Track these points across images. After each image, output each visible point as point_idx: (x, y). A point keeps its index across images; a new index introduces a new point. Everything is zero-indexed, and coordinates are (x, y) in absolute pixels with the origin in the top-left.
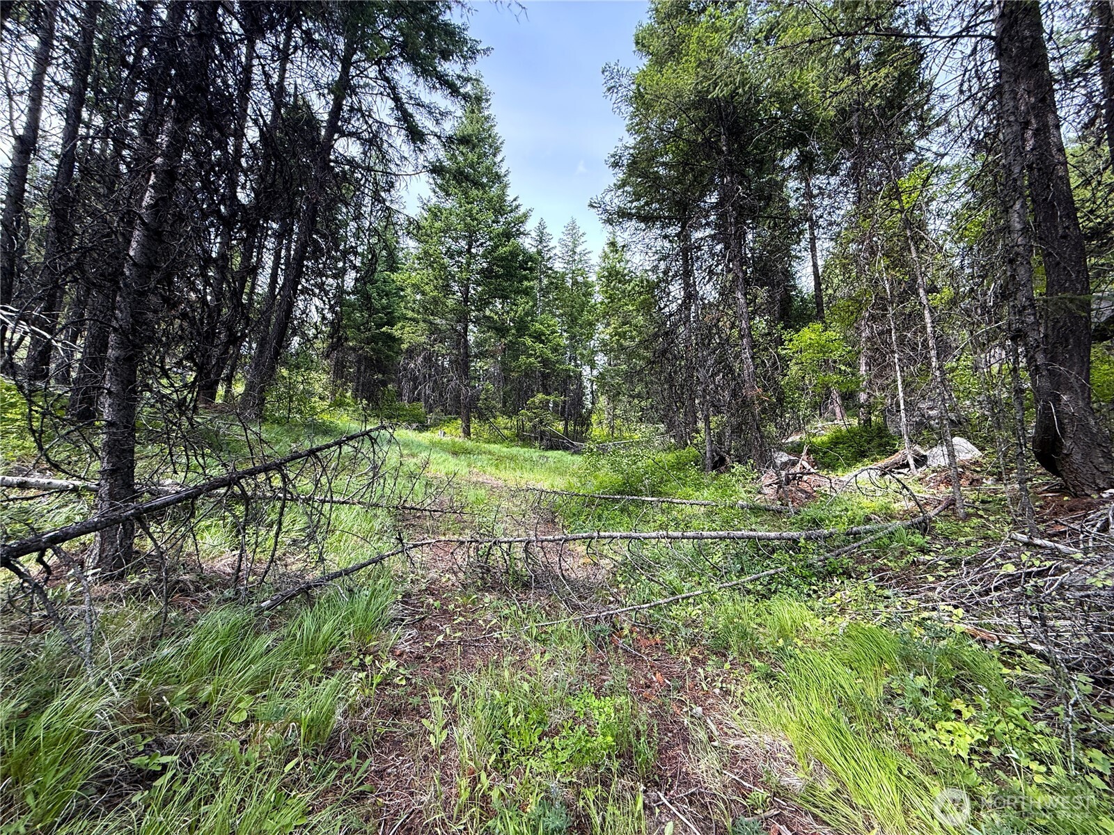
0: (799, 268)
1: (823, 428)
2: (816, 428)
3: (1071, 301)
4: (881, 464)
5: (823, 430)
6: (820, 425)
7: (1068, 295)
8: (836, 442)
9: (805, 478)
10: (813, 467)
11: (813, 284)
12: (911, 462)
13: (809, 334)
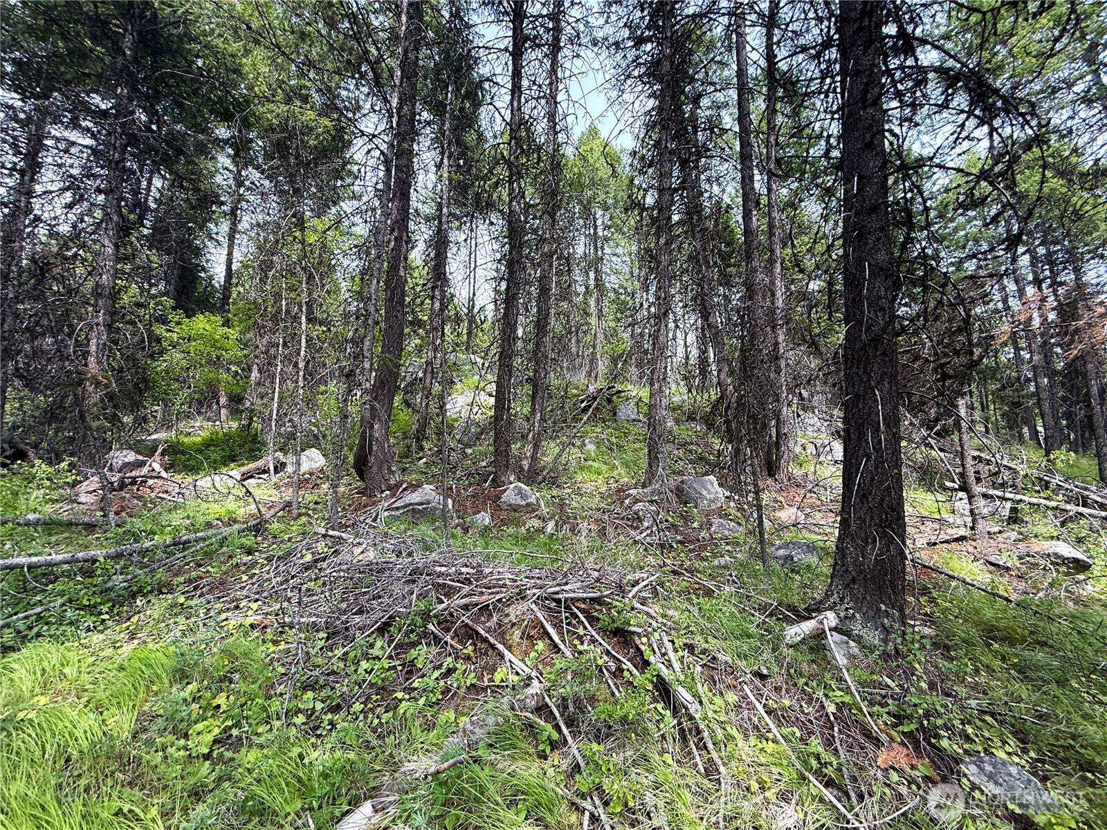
0: (213, 251)
1: (201, 428)
2: (192, 427)
3: (391, 360)
4: (244, 469)
5: (198, 430)
6: (198, 424)
7: (390, 356)
8: (209, 444)
9: (150, 482)
10: (166, 470)
11: (224, 274)
12: (272, 468)
13: (202, 323)
